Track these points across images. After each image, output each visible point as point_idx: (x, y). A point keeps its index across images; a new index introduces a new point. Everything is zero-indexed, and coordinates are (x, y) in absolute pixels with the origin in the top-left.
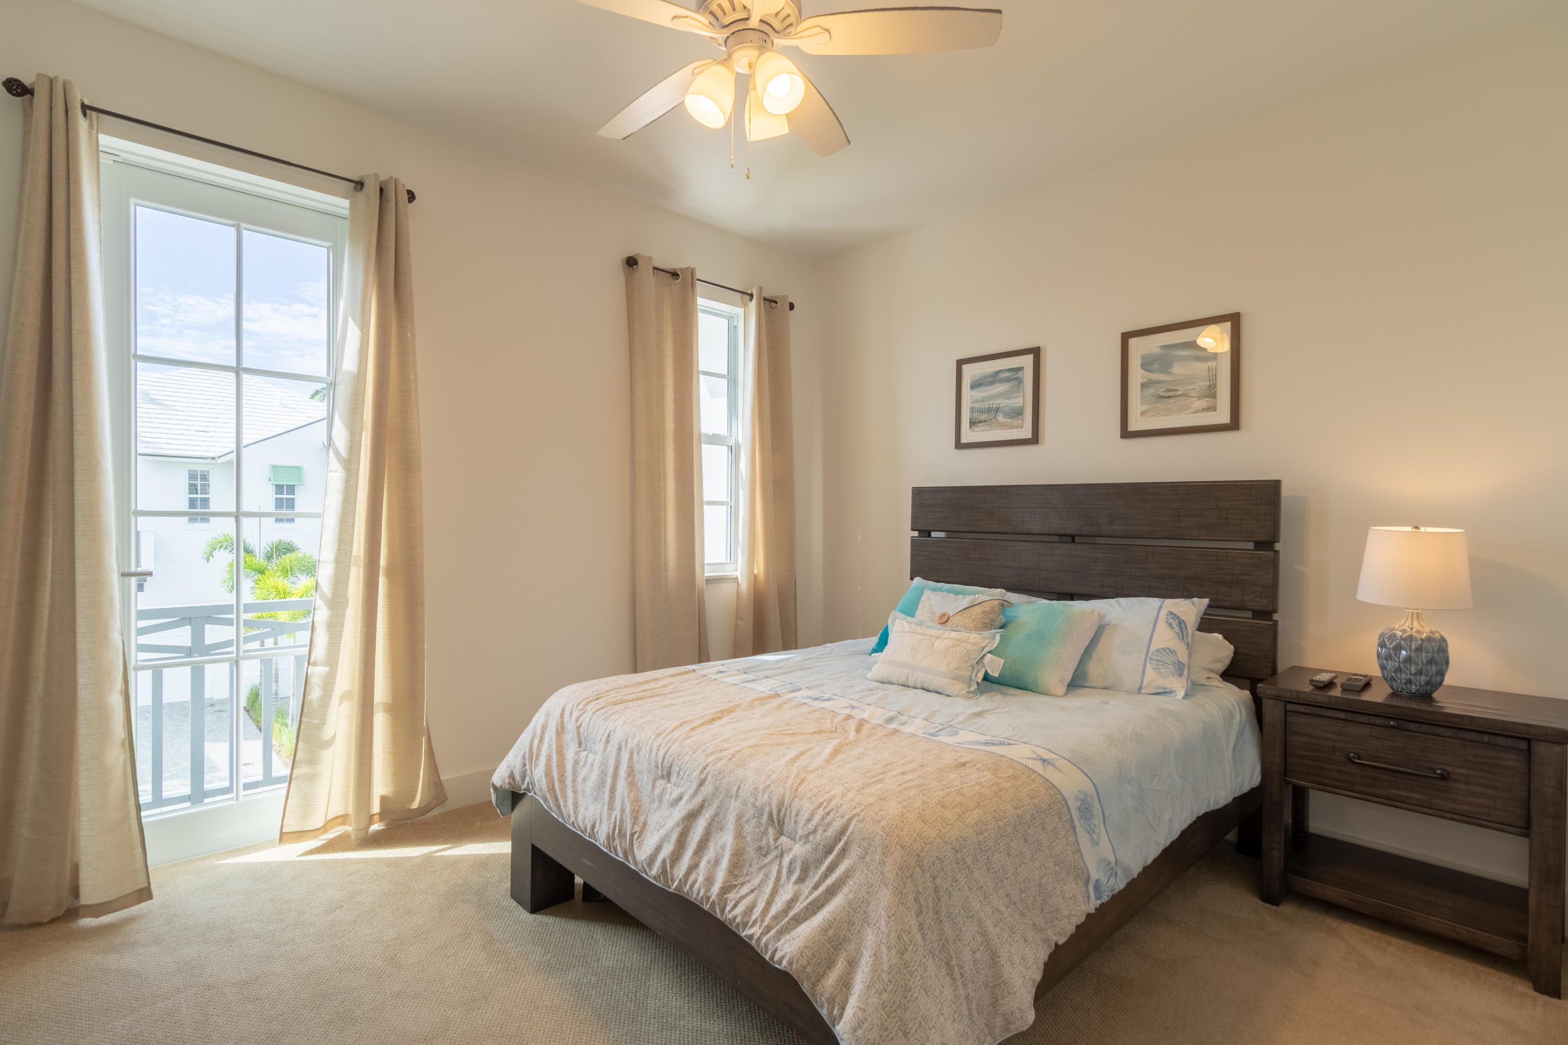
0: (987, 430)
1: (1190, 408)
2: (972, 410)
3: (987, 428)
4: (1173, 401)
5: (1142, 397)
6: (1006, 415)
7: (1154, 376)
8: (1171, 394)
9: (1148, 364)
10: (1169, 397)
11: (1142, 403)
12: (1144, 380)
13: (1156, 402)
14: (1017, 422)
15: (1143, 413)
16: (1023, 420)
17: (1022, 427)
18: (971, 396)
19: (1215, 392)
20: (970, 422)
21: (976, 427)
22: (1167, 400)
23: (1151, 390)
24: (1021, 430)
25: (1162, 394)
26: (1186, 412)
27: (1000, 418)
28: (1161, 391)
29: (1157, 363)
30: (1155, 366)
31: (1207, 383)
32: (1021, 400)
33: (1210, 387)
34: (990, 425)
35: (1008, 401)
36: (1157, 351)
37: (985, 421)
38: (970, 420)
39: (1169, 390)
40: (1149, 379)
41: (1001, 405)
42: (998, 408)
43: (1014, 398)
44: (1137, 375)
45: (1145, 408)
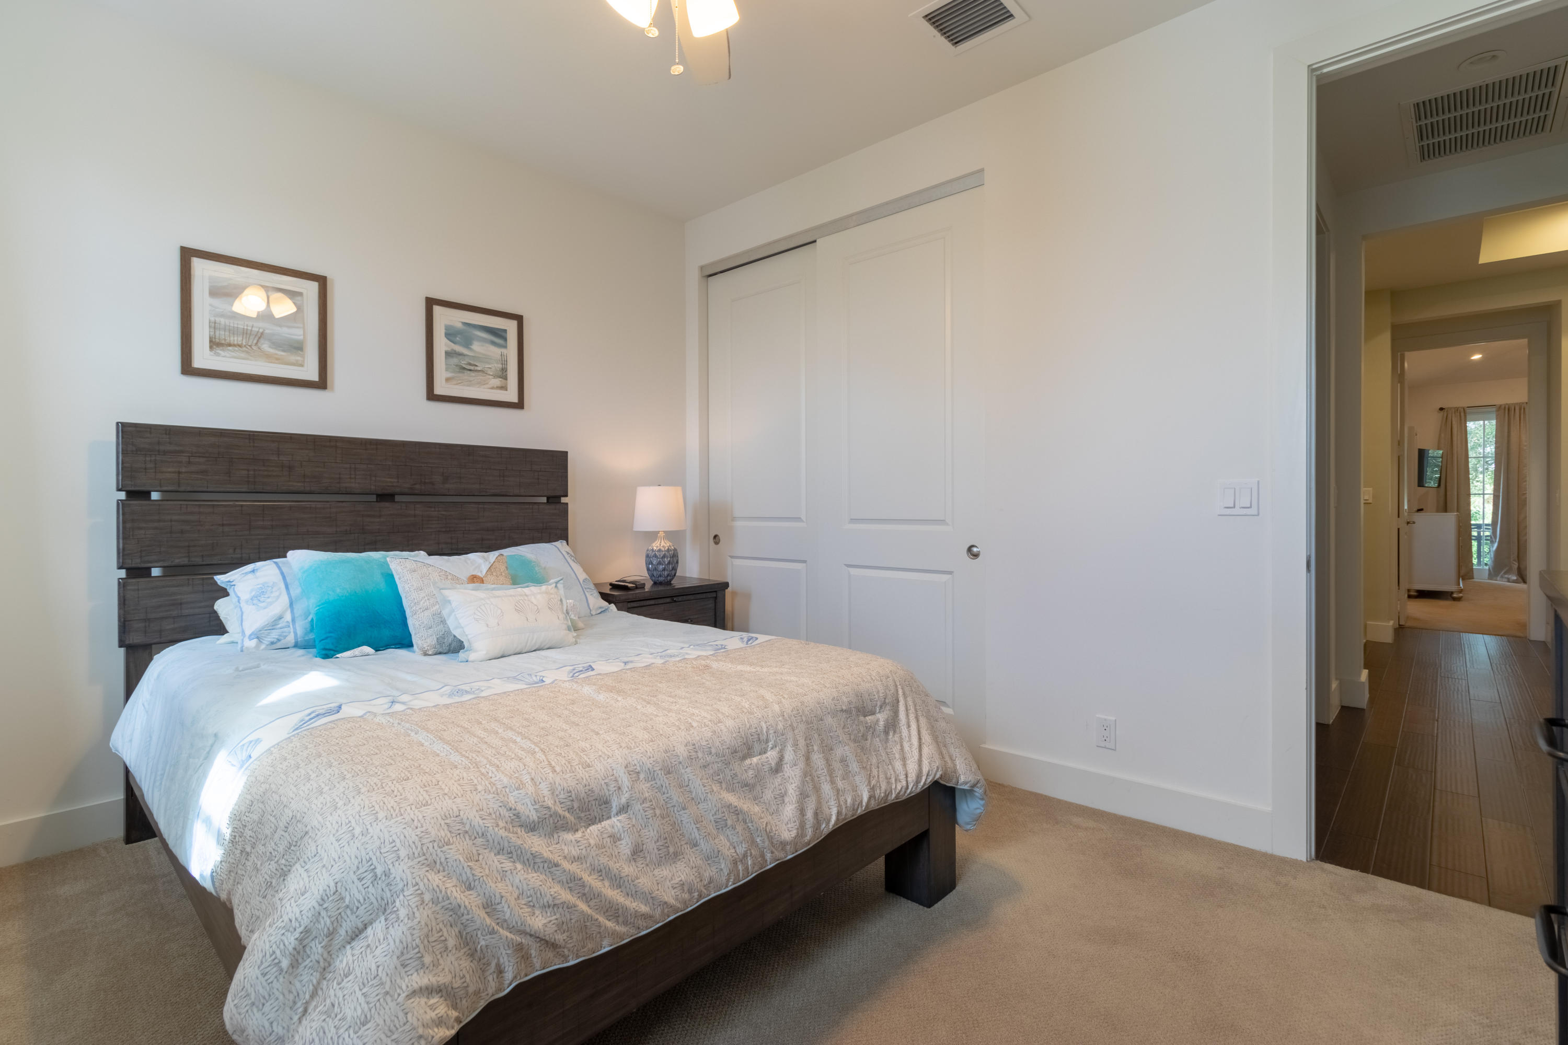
0: (243, 359)
1: (487, 384)
2: (214, 326)
3: (243, 355)
4: (473, 374)
5: (446, 364)
6: (276, 345)
7: (458, 348)
8: (472, 368)
9: (451, 334)
10: (470, 370)
11: (447, 370)
12: (447, 349)
13: (459, 372)
14: (293, 358)
15: (448, 380)
16: (303, 357)
17: (302, 366)
18: (211, 305)
19: (507, 375)
20: (211, 341)
21: (223, 350)
22: (469, 372)
23: (455, 361)
24: (301, 368)
25: (464, 366)
26: (485, 386)
27: (266, 347)
28: (463, 363)
29: (459, 336)
30: (458, 339)
31: (500, 366)
32: (300, 332)
33: (502, 369)
34: (247, 352)
35: (279, 328)
36: (459, 325)
37: (240, 346)
38: (210, 338)
39: (470, 364)
40: (453, 350)
41: (267, 331)
42: (262, 334)
43: (289, 327)
44: (441, 344)
45: (449, 375)
